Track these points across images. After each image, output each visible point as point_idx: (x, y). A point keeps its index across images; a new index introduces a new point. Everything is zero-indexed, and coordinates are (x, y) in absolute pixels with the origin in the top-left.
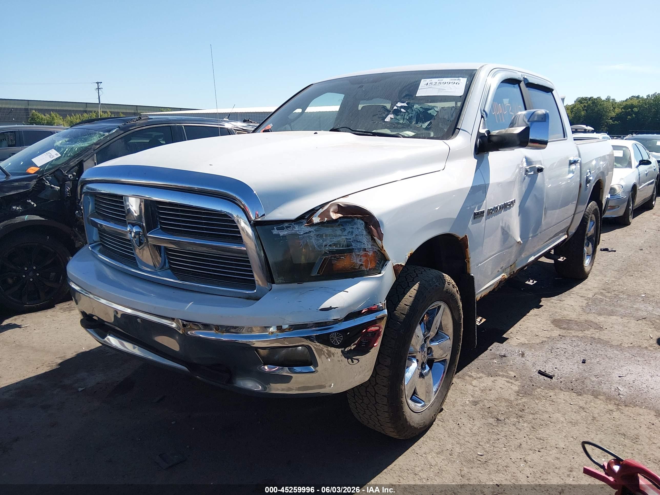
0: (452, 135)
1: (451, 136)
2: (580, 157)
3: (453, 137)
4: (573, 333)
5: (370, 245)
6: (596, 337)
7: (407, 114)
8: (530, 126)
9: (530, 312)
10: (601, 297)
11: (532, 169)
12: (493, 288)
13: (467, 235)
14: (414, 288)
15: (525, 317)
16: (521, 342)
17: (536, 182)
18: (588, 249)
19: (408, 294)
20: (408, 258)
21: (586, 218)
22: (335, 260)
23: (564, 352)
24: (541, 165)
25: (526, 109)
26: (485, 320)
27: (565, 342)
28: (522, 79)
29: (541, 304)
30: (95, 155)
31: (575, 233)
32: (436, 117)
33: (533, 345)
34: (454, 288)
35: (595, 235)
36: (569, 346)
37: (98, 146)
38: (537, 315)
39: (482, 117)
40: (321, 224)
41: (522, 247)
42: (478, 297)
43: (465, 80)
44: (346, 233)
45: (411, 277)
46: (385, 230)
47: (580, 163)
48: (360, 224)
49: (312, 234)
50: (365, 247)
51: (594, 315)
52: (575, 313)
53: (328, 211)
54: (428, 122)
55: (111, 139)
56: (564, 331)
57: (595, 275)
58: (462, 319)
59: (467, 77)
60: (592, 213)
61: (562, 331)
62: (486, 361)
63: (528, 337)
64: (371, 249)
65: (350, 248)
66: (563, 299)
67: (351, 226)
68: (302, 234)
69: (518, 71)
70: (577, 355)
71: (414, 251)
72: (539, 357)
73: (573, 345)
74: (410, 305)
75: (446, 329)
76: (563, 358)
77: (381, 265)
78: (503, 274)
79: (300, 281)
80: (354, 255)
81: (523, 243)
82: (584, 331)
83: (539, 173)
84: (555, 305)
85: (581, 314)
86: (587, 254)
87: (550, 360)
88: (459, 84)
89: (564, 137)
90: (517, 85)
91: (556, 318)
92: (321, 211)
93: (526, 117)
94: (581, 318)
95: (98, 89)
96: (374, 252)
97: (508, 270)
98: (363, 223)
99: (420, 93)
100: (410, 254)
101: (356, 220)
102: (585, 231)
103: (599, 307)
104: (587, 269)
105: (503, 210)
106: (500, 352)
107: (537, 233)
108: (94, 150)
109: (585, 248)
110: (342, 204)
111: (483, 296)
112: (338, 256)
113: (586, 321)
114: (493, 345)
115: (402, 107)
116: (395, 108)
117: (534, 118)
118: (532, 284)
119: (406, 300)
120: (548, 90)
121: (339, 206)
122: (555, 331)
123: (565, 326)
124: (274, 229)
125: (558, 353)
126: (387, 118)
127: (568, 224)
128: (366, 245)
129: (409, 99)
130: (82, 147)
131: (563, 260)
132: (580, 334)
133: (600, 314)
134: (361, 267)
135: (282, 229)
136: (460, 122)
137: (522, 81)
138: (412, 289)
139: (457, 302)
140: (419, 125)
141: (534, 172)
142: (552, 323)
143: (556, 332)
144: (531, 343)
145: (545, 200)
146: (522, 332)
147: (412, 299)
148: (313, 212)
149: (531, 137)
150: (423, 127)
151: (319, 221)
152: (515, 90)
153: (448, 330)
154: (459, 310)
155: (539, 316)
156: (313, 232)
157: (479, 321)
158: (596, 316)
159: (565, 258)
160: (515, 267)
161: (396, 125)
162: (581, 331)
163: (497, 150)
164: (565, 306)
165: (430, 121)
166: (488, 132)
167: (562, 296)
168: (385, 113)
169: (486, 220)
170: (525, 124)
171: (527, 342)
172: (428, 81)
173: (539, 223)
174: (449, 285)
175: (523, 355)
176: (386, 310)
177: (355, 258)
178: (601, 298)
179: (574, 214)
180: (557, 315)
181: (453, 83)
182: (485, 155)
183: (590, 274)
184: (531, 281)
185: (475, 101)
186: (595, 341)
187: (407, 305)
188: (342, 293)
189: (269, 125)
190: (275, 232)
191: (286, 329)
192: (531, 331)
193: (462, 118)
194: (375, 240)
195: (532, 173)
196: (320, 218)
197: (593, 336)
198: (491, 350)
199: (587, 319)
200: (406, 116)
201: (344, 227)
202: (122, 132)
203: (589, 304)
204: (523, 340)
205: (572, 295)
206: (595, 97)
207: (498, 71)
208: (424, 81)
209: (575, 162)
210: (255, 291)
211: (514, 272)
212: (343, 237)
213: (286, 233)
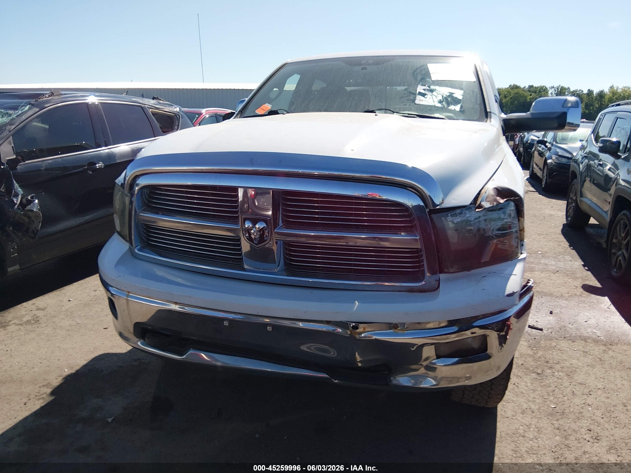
0: (487, 118)
22: (500, 244)
30: (11, 137)
37: (13, 127)
39: (496, 102)
65: (510, 231)
67: (509, 209)
68: (473, 219)
79: (469, 268)
92: (485, 195)
98: (514, 205)
99: (434, 77)
101: (511, 203)
108: (10, 131)
112: (502, 240)
117: (568, 104)
121: (497, 189)
124: (449, 217)
135: (456, 215)
136: (488, 106)
168: (411, 96)
188: (512, 277)
193: (487, 102)
196: (489, 203)
201: (505, 210)
210: (423, 283)
212: (505, 221)
213: (459, 220)
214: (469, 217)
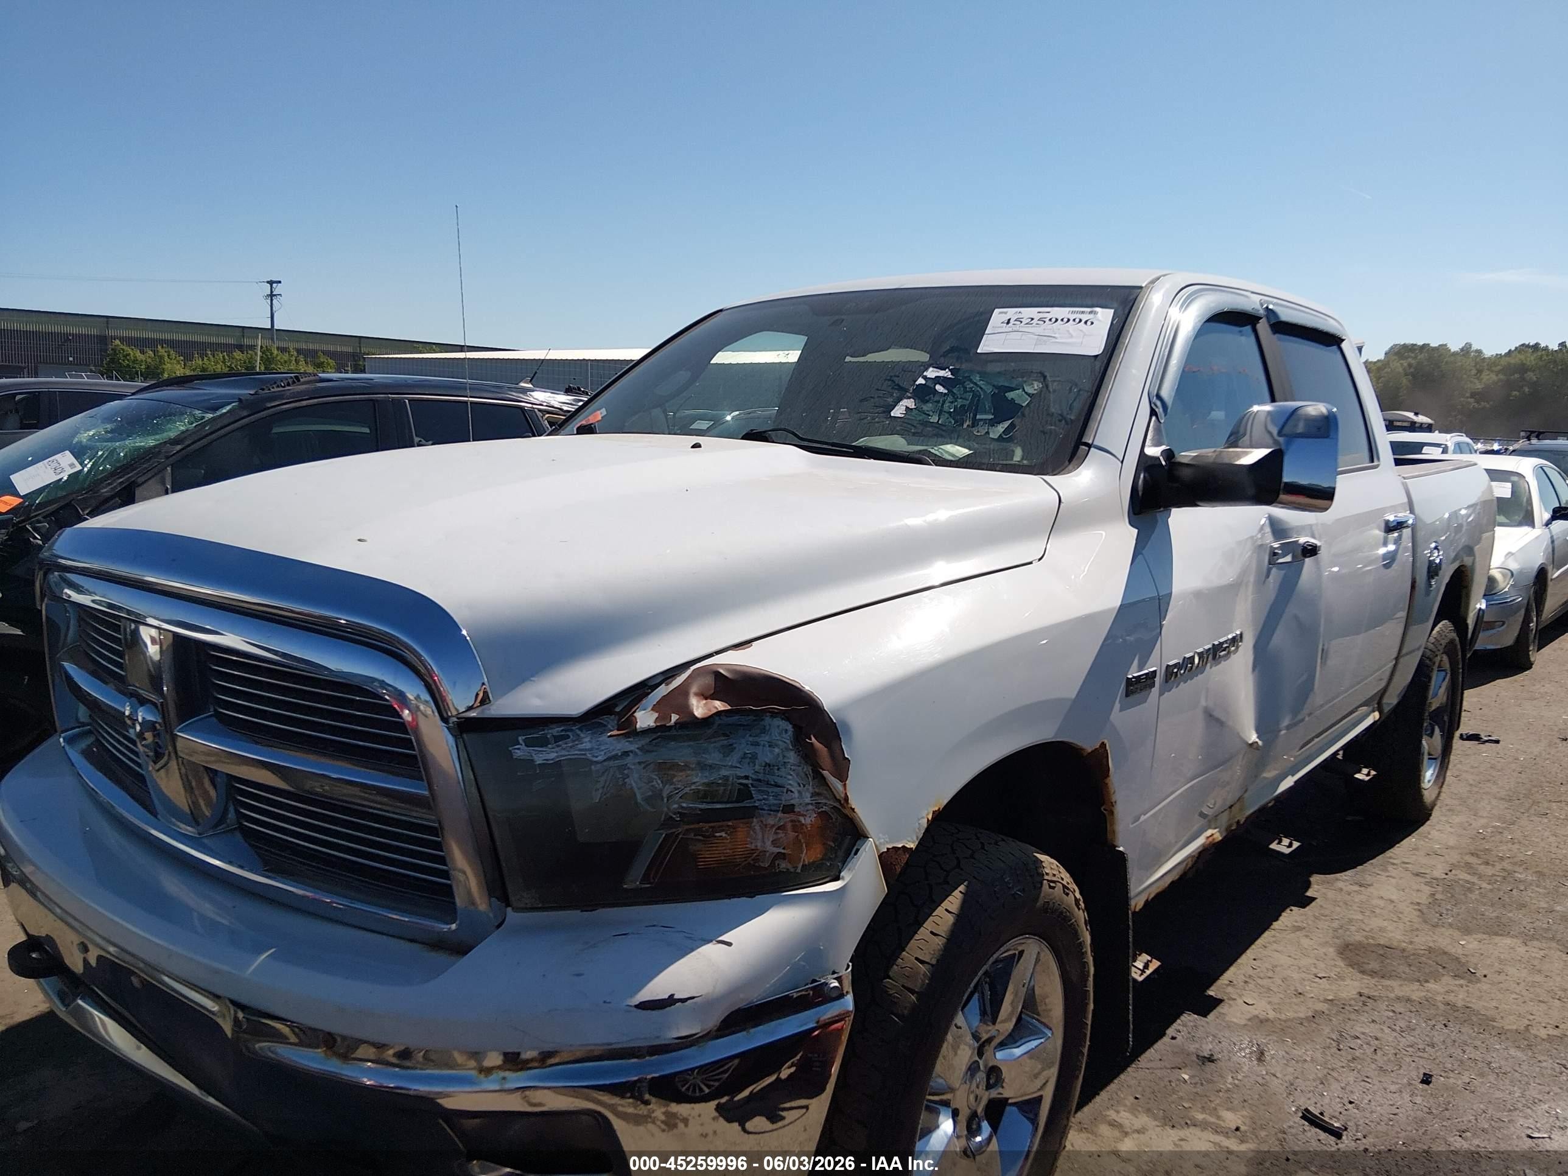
0: (1070, 461)
1: (1067, 463)
2: (1412, 511)
3: (1070, 467)
4: (1398, 988)
5: (809, 795)
6: (1460, 1004)
7: (950, 399)
8: (1283, 447)
9: (1281, 918)
10: (1468, 877)
11: (1287, 548)
12: (1181, 873)
13: (1106, 741)
14: (946, 904)
15: (1266, 934)
16: (1256, 1013)
17: (1300, 582)
18: (1430, 743)
19: (929, 925)
20: (926, 826)
21: (1428, 666)
22: (699, 840)
23: (1373, 1050)
24: (1313, 537)
25: (1273, 400)
26: (1159, 963)
27: (1375, 1016)
28: (1262, 312)
29: (1309, 893)
30: (169, 469)
31: (1399, 704)
32: (1027, 412)
33: (1289, 1023)
34: (1067, 894)
35: (1449, 707)
36: (1387, 1030)
37: (179, 447)
38: (1299, 929)
39: (1153, 413)
40: (660, 731)
41: (1259, 756)
42: (1137, 903)
43: (1110, 312)
44: (733, 759)
45: (942, 869)
46: (854, 749)
47: (1414, 527)
48: (780, 731)
49: (629, 760)
50: (792, 802)
51: (1451, 931)
52: (1401, 926)
53: (682, 692)
54: (1006, 424)
55: (214, 428)
56: (1373, 981)
57: (1449, 810)
58: (1091, 979)
59: (1115, 305)
60: (1441, 651)
61: (1368, 980)
62: (1159, 1073)
63: (1275, 1000)
64: (810, 807)
65: (746, 804)
66: (1369, 879)
67: (751, 739)
68: (600, 758)
69: (1253, 293)
70: (1408, 1059)
71: (945, 802)
72: (1306, 1066)
73: (1398, 1028)
74: (934, 962)
75: (1044, 1007)
76: (1371, 1070)
77: (841, 854)
78: (1209, 832)
79: (588, 903)
80: (757, 828)
81: (1264, 744)
82: (1427, 981)
83: (1307, 560)
84: (1348, 898)
85: (1417, 929)
86: (1429, 754)
87: (1335, 1074)
88: (1092, 323)
89: (1372, 461)
90: (1248, 328)
91: (1351, 940)
92: (663, 690)
93: (1273, 421)
94: (1416, 940)
95: (272, 296)
96: (823, 815)
97: (1224, 819)
98: (790, 727)
99: (988, 345)
100: (934, 812)
101: (768, 720)
102: (1426, 698)
103: (1464, 907)
104: (1428, 796)
105: (1209, 665)
106: (1197, 1046)
107: (1299, 717)
108: (167, 458)
109: (1424, 742)
110: (728, 670)
111: (1152, 896)
112: (707, 831)
113: (1430, 950)
114: (1179, 1021)
115: (938, 380)
116: (921, 381)
117: (1296, 426)
118: (1287, 851)
119: (921, 944)
120: (1331, 340)
121: (718, 675)
122: (1348, 982)
123: (1374, 965)
124: (519, 744)
125: (1358, 1053)
126: (897, 408)
127: (1383, 684)
128: (796, 795)
129: (958, 358)
130: (140, 448)
131: (1367, 778)
132: (1415, 992)
133: (1467, 931)
134: (777, 862)
135: (543, 742)
136: (1093, 425)
137: (1261, 318)
138: (940, 911)
139: (1075, 934)
140: (980, 429)
141: (1293, 557)
142: (1342, 954)
143: (1352, 985)
144: (1283, 1017)
145: (1322, 629)
146: (1259, 981)
147: (939, 943)
148: (639, 692)
149: (1286, 479)
150: (991, 436)
151: (652, 724)
152: (1242, 341)
153: (1050, 1010)
154: (1083, 954)
155: (1304, 933)
156: (636, 754)
157: (1141, 967)
158: (1457, 934)
159: (1373, 773)
160: (1241, 810)
161: (920, 428)
162: (1419, 981)
163: (1194, 504)
164: (1375, 902)
165: (1010, 421)
166: (1169, 454)
167: (1364, 871)
168: (892, 395)
169: (1161, 694)
170: (1270, 441)
171: (1272, 1015)
172: (1011, 313)
173: (1306, 690)
174: (1053, 888)
175: (1261, 1056)
176: (850, 998)
177: (760, 836)
178: (1468, 882)
179: (1397, 659)
180: (1353, 928)
181: (1077, 320)
182: (1159, 516)
183: (1434, 810)
184: (1286, 841)
185: (1134, 371)
186: (1456, 1014)
187: (922, 962)
188: (710, 950)
189: (599, 412)
190: (520, 751)
191: (532, 1060)
192: (1284, 980)
193: (1097, 414)
194: (823, 778)
195: (1288, 559)
196: (656, 715)
197: (1451, 998)
198: (1173, 1038)
199: (1431, 944)
200: (947, 405)
201: (731, 741)
202: (245, 413)
203: (1438, 896)
204: (1262, 1007)
205: (1390, 868)
206: (1434, 344)
207: (1195, 292)
208: (1000, 313)
209: (1399, 526)
210: (454, 926)
211: (1238, 822)
212: (724, 772)
213: (553, 755)
214: (591, 749)
